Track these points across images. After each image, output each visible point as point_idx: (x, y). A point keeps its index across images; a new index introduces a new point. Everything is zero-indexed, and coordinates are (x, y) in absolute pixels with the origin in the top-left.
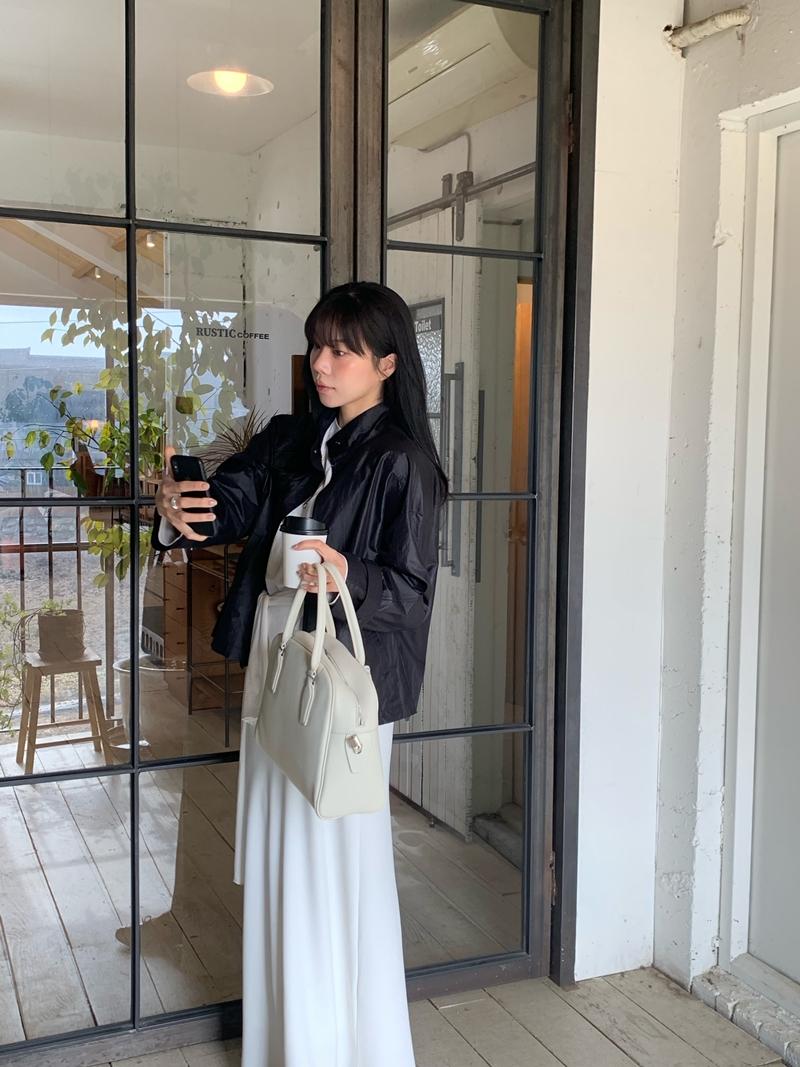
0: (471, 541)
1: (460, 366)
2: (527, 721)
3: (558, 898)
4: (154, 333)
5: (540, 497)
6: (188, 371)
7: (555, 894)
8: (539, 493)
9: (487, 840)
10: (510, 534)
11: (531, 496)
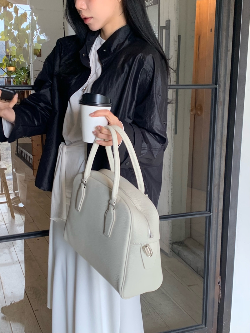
0: (172, 113)
1: (168, 22)
2: (208, 210)
3: (222, 299)
4: (19, 15)
5: (219, 86)
6: (35, 33)
7: (220, 297)
8: (219, 84)
9: (178, 255)
10: (192, 110)
11: (214, 86)
